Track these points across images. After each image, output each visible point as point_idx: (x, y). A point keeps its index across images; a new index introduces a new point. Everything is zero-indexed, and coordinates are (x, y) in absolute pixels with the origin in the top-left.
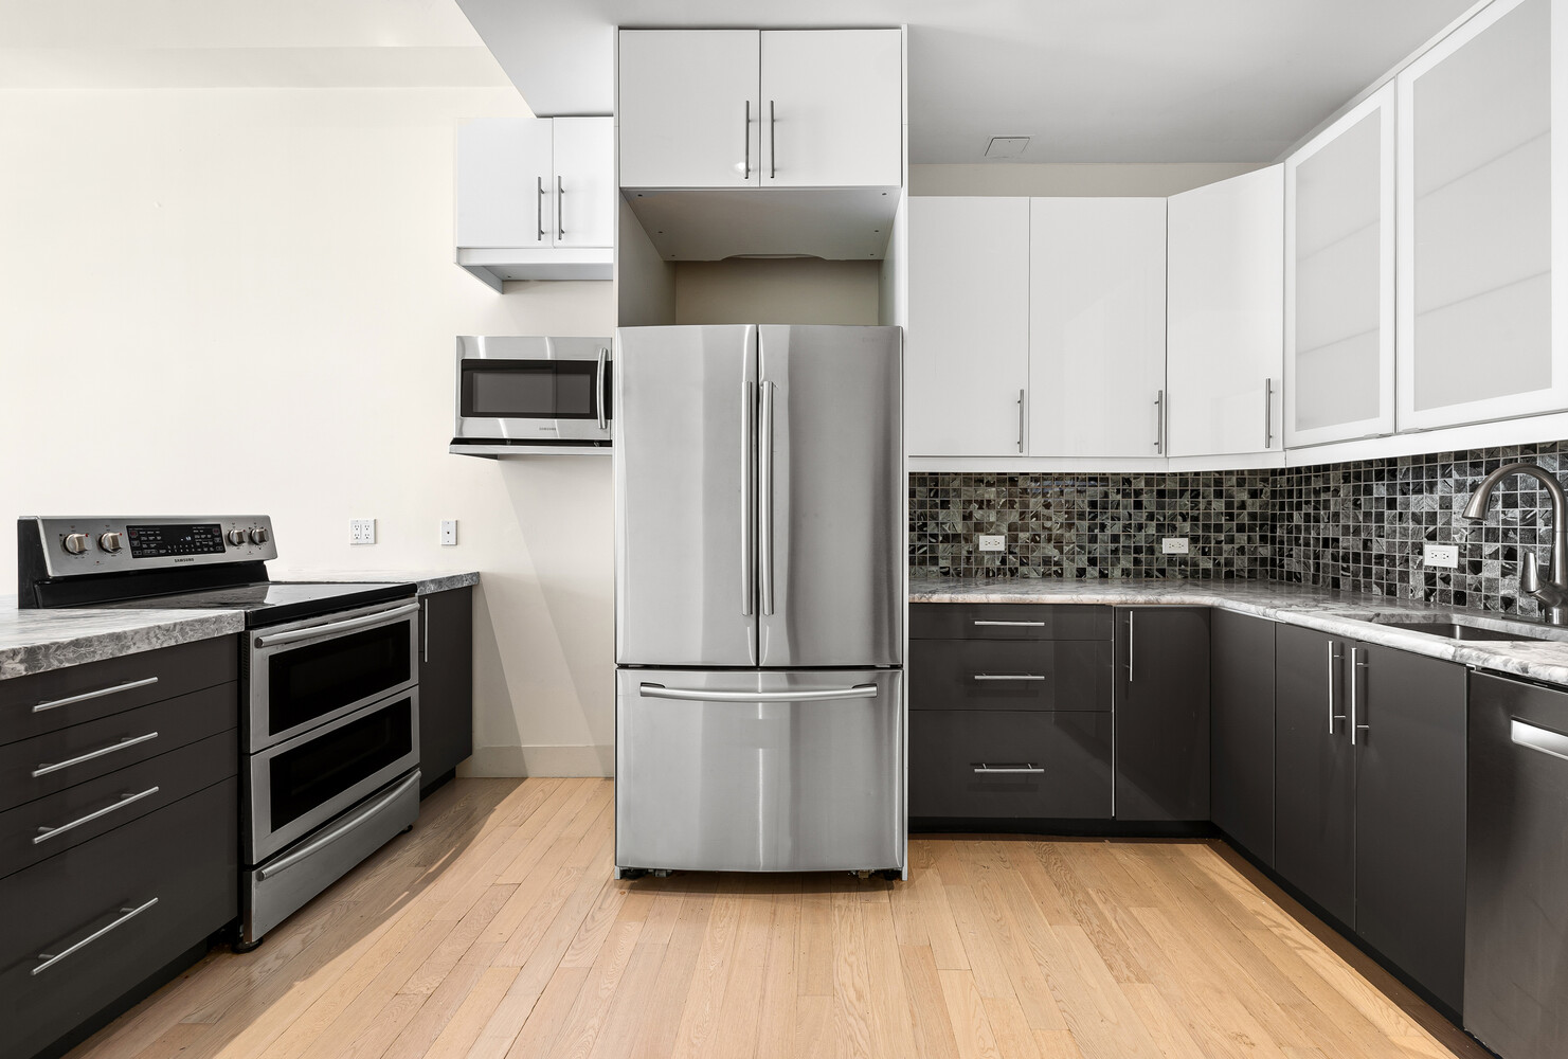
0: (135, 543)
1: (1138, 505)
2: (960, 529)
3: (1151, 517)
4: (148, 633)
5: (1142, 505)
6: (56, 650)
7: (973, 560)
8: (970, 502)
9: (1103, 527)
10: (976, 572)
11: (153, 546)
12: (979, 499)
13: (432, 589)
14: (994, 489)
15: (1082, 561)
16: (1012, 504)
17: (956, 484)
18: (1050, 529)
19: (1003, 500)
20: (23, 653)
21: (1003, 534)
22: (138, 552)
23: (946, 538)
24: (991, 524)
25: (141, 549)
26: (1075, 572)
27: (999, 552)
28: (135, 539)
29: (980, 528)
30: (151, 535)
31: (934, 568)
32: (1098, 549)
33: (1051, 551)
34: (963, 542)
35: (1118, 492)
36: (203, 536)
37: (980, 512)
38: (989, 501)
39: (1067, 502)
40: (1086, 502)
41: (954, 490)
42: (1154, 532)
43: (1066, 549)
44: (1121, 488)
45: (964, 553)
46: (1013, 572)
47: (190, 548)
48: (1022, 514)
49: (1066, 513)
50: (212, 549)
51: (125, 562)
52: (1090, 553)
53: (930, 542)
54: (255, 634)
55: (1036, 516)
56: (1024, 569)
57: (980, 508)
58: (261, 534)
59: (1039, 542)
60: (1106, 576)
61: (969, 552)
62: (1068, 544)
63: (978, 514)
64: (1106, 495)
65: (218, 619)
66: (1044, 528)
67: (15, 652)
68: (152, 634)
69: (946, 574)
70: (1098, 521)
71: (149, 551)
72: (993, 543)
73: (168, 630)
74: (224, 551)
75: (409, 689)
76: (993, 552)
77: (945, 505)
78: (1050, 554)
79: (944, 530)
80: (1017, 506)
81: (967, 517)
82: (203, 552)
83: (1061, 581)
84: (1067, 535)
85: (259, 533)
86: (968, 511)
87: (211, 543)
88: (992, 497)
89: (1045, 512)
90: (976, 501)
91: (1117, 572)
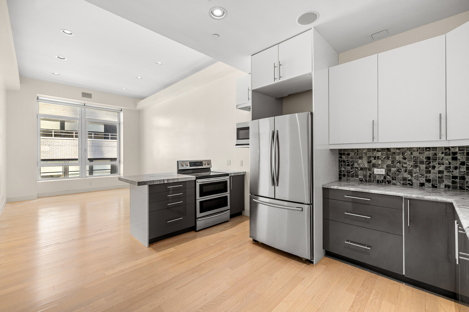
1: (455, 159)
2: (366, 165)
3: (463, 164)
5: (457, 158)
7: (372, 177)
8: (370, 157)
9: (434, 167)
10: (373, 181)
11: (192, 165)
12: (374, 156)
13: (233, 175)
14: (380, 153)
15: (423, 180)
16: (388, 158)
17: (364, 151)
18: (406, 167)
19: (384, 156)
21: (384, 168)
22: (190, 166)
23: (362, 169)
24: (379, 165)
26: (419, 184)
27: (383, 175)
28: (190, 164)
29: (374, 166)
30: (192, 163)
31: (357, 179)
32: (431, 176)
33: (406, 175)
34: (368, 170)
35: (443, 153)
36: (200, 163)
37: (375, 160)
38: (378, 157)
39: (414, 157)
40: (424, 157)
41: (364, 153)
42: (465, 170)
43: (414, 175)
44: (444, 151)
45: (368, 174)
46: (389, 182)
47: (198, 165)
48: (392, 161)
49: (414, 161)
51: (189, 167)
52: (426, 177)
53: (355, 170)
54: (197, 180)
55: (400, 162)
56: (394, 182)
57: (375, 159)
59: (401, 172)
60: (436, 187)
61: (370, 174)
62: (415, 173)
63: (374, 161)
64: (435, 154)
65: (191, 177)
66: (403, 167)
67: (166, 180)
68: (182, 179)
69: (362, 181)
70: (431, 164)
72: (379, 172)
73: (184, 178)
74: (203, 166)
75: (228, 194)
76: (380, 175)
77: (361, 158)
78: (406, 176)
79: (360, 166)
80: (390, 158)
81: (369, 162)
83: (412, 188)
84: (415, 170)
85: (209, 162)
86: (370, 160)
87: (201, 165)
88: (380, 155)
89: (404, 161)
90: (373, 157)
91: (442, 186)
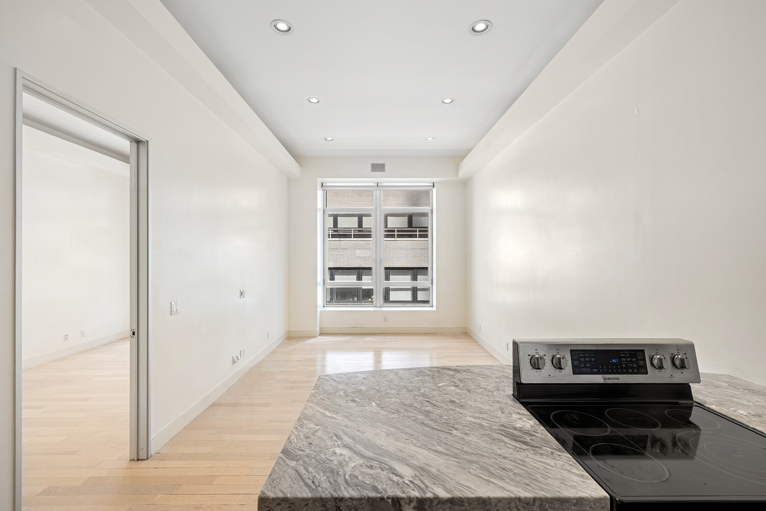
0: (576, 363)
4: (509, 504)
6: (438, 504)
11: (588, 365)
20: (415, 502)
25: (579, 367)
28: (576, 360)
30: (587, 357)
36: (629, 359)
47: (617, 368)
50: (635, 370)
58: (682, 360)
68: (513, 505)
71: (585, 369)
73: (528, 504)
74: (647, 373)
82: (628, 373)
87: (635, 366)
